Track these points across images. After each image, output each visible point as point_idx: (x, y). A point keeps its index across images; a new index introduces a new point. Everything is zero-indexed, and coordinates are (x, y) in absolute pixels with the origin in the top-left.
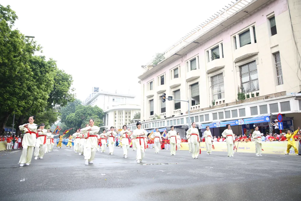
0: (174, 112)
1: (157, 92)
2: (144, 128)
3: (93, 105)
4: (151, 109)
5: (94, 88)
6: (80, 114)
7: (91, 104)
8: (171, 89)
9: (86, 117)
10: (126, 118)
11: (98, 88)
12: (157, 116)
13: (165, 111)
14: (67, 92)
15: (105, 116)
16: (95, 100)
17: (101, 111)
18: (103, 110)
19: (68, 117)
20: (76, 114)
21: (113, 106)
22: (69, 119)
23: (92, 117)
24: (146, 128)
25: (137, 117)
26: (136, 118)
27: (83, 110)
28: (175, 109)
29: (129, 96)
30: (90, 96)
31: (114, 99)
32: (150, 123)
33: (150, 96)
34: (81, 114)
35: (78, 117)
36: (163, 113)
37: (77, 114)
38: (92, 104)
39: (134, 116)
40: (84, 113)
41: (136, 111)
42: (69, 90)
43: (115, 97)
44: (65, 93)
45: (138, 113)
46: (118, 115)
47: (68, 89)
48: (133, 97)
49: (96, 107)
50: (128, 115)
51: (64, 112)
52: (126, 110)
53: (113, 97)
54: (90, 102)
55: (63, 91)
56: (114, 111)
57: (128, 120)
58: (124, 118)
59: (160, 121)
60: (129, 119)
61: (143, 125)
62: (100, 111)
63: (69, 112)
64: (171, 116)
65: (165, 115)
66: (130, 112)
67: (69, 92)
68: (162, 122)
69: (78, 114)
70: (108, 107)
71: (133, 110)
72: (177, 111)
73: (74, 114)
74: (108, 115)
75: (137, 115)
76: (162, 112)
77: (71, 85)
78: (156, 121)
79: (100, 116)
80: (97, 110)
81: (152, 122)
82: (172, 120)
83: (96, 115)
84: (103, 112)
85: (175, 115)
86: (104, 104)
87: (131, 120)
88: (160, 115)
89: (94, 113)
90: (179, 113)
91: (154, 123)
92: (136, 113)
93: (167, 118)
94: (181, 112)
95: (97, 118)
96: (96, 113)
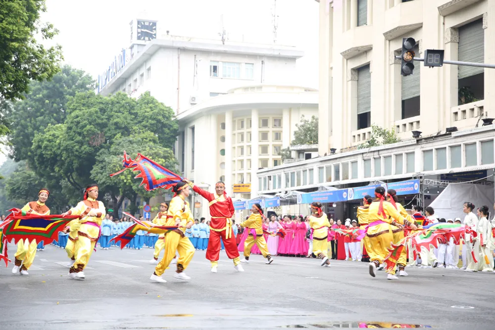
0: (456, 113)
1: (385, 34)
2: (329, 180)
3: (135, 92)
4: (358, 105)
5: (135, 25)
6: (85, 126)
7: (126, 86)
8: (444, 17)
9: (110, 138)
10: (264, 143)
11: (154, 24)
12: (383, 133)
13: (417, 112)
14: (25, 39)
15: (183, 135)
16: (143, 70)
17: (167, 113)
18: (175, 110)
19: (41, 141)
20: (70, 128)
21: (212, 94)
22: (46, 147)
23: (131, 138)
24: (337, 178)
25: (306, 135)
26: (302, 143)
27: (96, 112)
28: (460, 104)
29: (276, 53)
30: (123, 57)
31: (215, 68)
32: (353, 159)
33: (357, 49)
34: (88, 127)
35: (79, 138)
36: (408, 121)
37: (74, 128)
38: (132, 89)
39: (295, 133)
40: (98, 124)
41: (302, 112)
42: (34, 32)
43: (218, 58)
44: (16, 44)
45: (310, 120)
46: (234, 129)
47: (27, 29)
48: (293, 59)
49: (147, 100)
50: (271, 129)
51: (23, 122)
52: (262, 108)
53: (212, 58)
54: (123, 81)
55: (8, 36)
56: (218, 113)
57: (271, 150)
58: (256, 142)
59: (393, 153)
60: (277, 143)
61: (329, 169)
62: (164, 116)
63: (42, 122)
64: (444, 132)
65: (415, 129)
66: (277, 117)
67: (33, 42)
68: (404, 156)
69: (76, 129)
70: (193, 99)
71: (290, 110)
72: (468, 112)
73: (64, 127)
74: (193, 129)
75: (309, 129)
76: (403, 117)
77: (40, 12)
78: (377, 153)
79: (163, 133)
80: (152, 110)
81: (364, 155)
82: (446, 148)
83: (149, 132)
84: (174, 117)
85: (458, 128)
86: (177, 87)
87: (284, 150)
88: (398, 126)
89: (140, 122)
90: (479, 117)
91: (370, 160)
92: (301, 119)
93: (423, 140)
94: (486, 115)
95: (150, 140)
96: (148, 122)
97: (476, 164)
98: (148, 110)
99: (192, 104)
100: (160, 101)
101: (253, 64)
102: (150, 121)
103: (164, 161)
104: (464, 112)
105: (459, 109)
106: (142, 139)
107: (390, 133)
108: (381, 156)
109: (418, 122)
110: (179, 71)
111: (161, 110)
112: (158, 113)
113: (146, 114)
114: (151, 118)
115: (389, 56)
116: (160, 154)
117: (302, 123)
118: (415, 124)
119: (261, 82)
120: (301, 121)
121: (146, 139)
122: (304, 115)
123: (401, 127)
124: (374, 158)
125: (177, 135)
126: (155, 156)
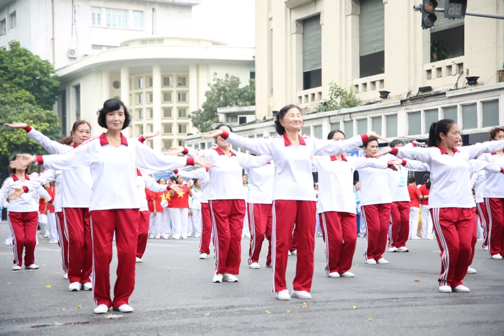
0: (429, 71)
10: (167, 105)
12: (340, 93)
15: (63, 95)
16: (5, 15)
17: (45, 68)
18: (54, 65)
21: (95, 47)
28: (432, 60)
36: (368, 79)
39: (207, 94)
41: (212, 70)
43: (100, 4)
45: (224, 78)
46: (130, 89)
49: (19, 52)
50: (174, 89)
52: (163, 63)
53: (94, 3)
56: (110, 70)
57: (175, 113)
58: (158, 104)
59: (369, 116)
60: (182, 105)
62: (42, 71)
65: (380, 89)
66: (182, 74)
70: (72, 52)
71: (197, 67)
72: (444, 70)
74: (77, 88)
75: (224, 89)
76: (362, 76)
78: (349, 115)
79: (41, 92)
80: (26, 64)
81: (331, 118)
82: (437, 109)
83: (24, 90)
84: (53, 72)
85: (432, 87)
86: (51, 37)
87: (194, 113)
88: (357, 86)
89: (11, 79)
90: (458, 75)
91: (339, 123)
92: (214, 77)
93: (409, 101)
94: (468, 73)
95: (26, 101)
96: (21, 78)
97: (476, 127)
98: (21, 64)
99: (70, 58)
100: (35, 54)
101: (142, 12)
102: (24, 77)
103: (48, 125)
104: (439, 69)
105: (433, 66)
106: (16, 99)
107: (349, 93)
108: (354, 119)
109: (382, 81)
110: (53, 18)
111: (37, 62)
112: (34, 67)
113: (19, 68)
114: (25, 74)
115: (346, 6)
116: (42, 117)
117: (215, 82)
118: (378, 84)
119: (153, 34)
120: (214, 80)
121: (21, 99)
122: (217, 73)
123: (361, 87)
124: (344, 122)
125: (57, 95)
126: (36, 120)
